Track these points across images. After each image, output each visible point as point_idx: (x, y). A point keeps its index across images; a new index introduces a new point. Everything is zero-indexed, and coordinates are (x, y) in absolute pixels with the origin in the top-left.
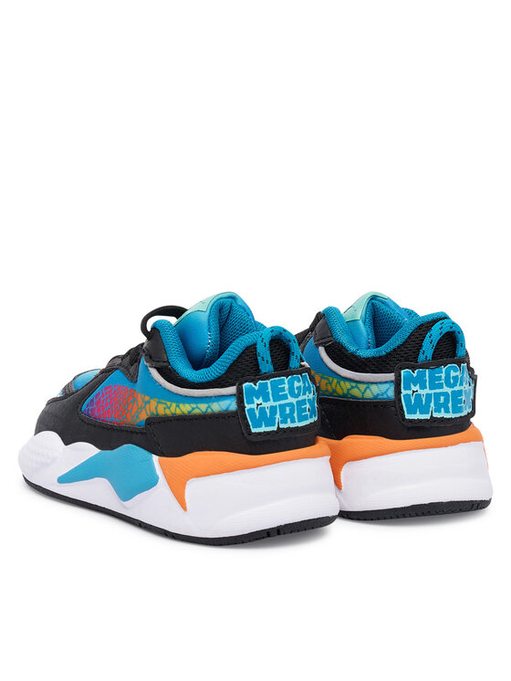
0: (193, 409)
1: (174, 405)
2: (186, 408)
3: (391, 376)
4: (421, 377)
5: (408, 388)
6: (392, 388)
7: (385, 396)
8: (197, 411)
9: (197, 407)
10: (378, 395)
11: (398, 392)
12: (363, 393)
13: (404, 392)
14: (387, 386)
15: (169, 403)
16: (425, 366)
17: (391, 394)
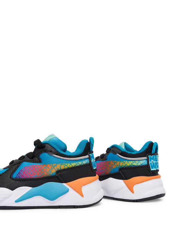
0: (77, 164)
1: (69, 164)
2: (74, 164)
3: (146, 158)
4: (153, 157)
5: (151, 161)
6: (146, 161)
7: (145, 164)
8: (78, 165)
9: (78, 163)
10: (142, 164)
11: (148, 162)
12: (137, 164)
13: (150, 162)
14: (145, 161)
15: (66, 164)
16: (154, 154)
17: (146, 163)
